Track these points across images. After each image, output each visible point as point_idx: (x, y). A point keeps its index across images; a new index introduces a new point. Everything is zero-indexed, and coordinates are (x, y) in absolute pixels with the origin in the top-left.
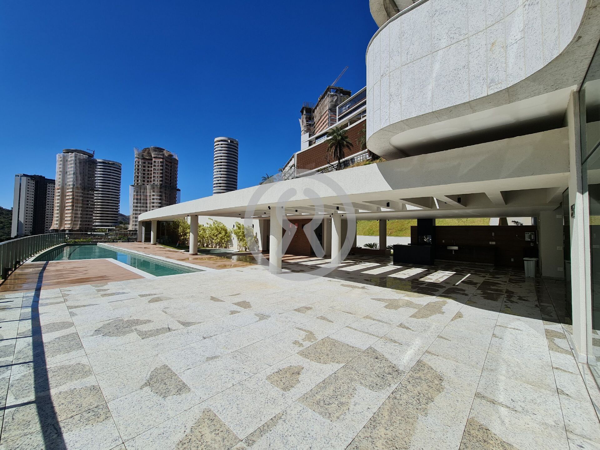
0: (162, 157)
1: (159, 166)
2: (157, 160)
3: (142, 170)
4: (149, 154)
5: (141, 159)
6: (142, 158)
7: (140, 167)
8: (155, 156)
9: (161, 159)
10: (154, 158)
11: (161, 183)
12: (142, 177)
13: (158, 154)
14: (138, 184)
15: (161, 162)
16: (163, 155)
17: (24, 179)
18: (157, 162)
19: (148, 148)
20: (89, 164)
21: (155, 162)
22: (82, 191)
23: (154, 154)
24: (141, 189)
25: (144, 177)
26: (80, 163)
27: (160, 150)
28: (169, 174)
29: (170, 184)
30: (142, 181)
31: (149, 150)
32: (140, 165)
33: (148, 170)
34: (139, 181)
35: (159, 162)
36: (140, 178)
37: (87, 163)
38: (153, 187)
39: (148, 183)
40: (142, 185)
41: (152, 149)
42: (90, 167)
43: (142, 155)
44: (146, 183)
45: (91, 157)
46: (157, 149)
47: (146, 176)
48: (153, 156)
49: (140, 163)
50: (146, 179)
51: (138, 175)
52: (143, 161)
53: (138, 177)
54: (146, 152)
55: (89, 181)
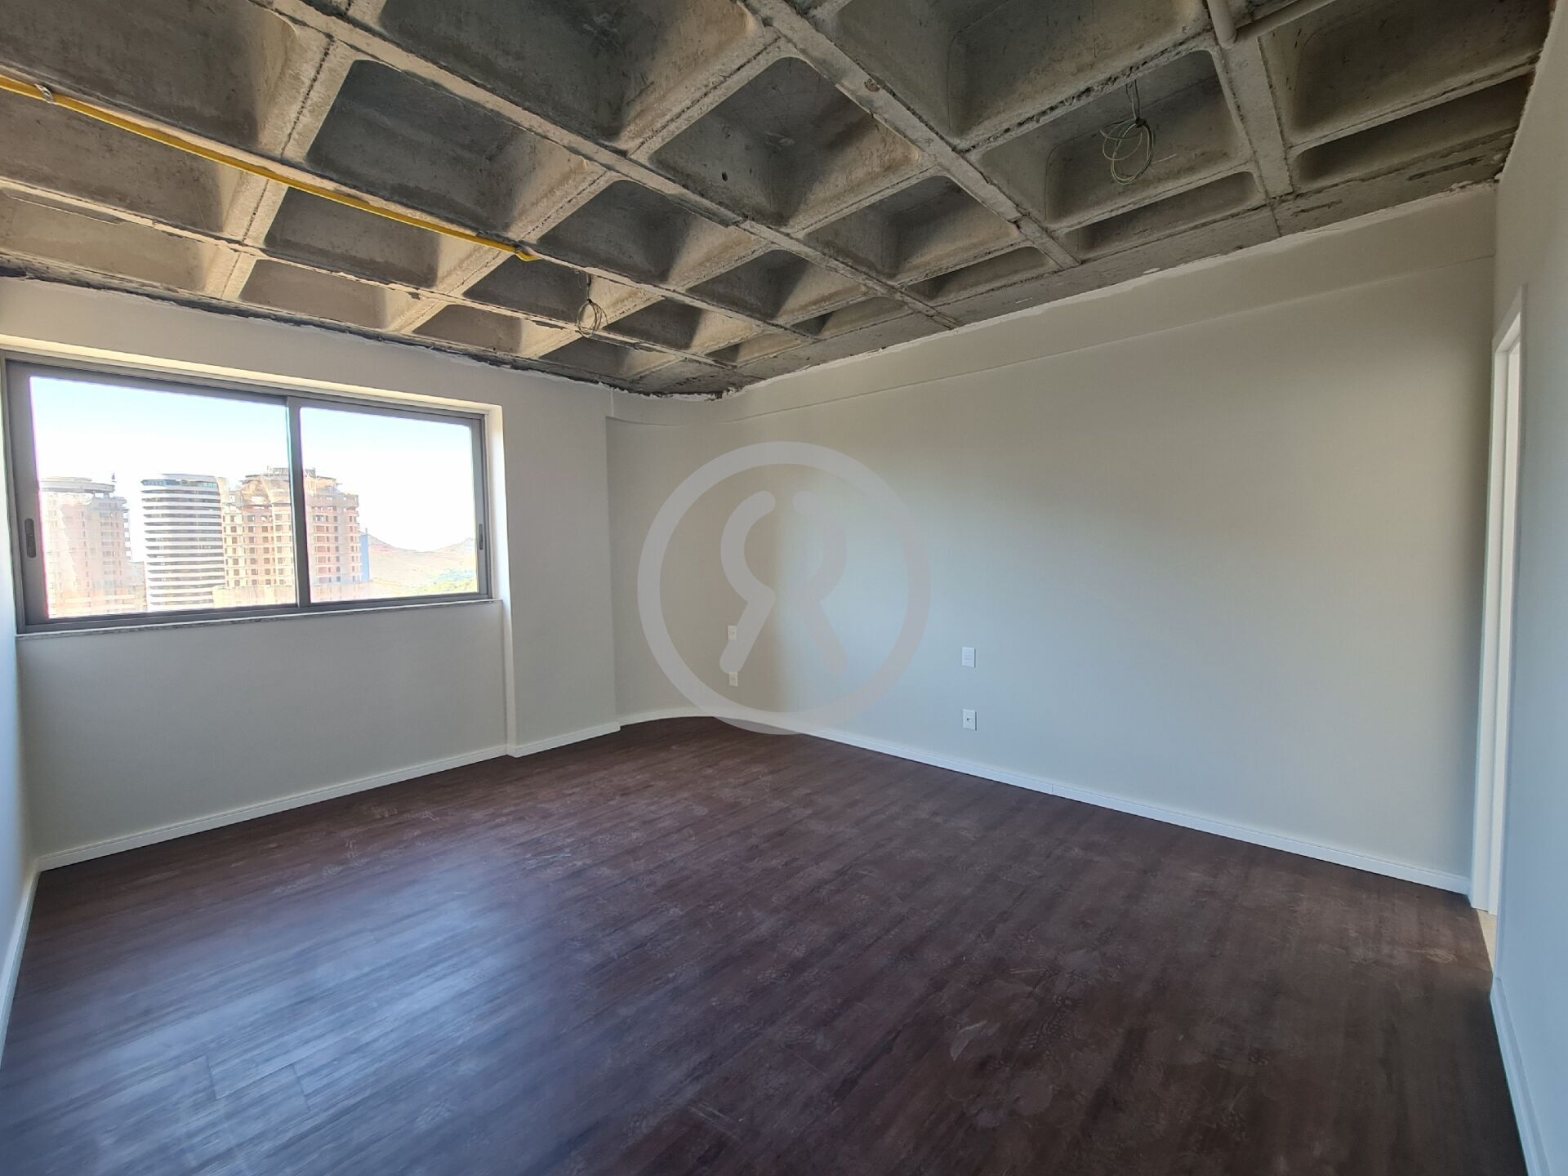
2: (284, 511)
3: (247, 540)
4: (260, 492)
5: (240, 508)
6: (242, 504)
7: (239, 531)
8: (277, 499)
10: (276, 505)
12: (248, 561)
14: (237, 583)
19: (255, 476)
20: (101, 515)
21: (278, 517)
22: (89, 599)
23: (276, 495)
25: (253, 561)
26: (67, 519)
28: (332, 540)
29: (338, 569)
30: (250, 572)
31: (259, 482)
32: (240, 525)
33: (266, 540)
34: (242, 573)
36: (241, 562)
37: (95, 515)
39: (268, 577)
40: (250, 584)
41: (265, 480)
42: (106, 524)
43: (242, 495)
44: (262, 578)
45: (106, 493)
46: (279, 478)
47: (260, 556)
48: (273, 500)
49: (238, 520)
50: (261, 567)
51: (236, 556)
52: (246, 514)
53: (236, 562)
54: (252, 486)
55: (109, 563)
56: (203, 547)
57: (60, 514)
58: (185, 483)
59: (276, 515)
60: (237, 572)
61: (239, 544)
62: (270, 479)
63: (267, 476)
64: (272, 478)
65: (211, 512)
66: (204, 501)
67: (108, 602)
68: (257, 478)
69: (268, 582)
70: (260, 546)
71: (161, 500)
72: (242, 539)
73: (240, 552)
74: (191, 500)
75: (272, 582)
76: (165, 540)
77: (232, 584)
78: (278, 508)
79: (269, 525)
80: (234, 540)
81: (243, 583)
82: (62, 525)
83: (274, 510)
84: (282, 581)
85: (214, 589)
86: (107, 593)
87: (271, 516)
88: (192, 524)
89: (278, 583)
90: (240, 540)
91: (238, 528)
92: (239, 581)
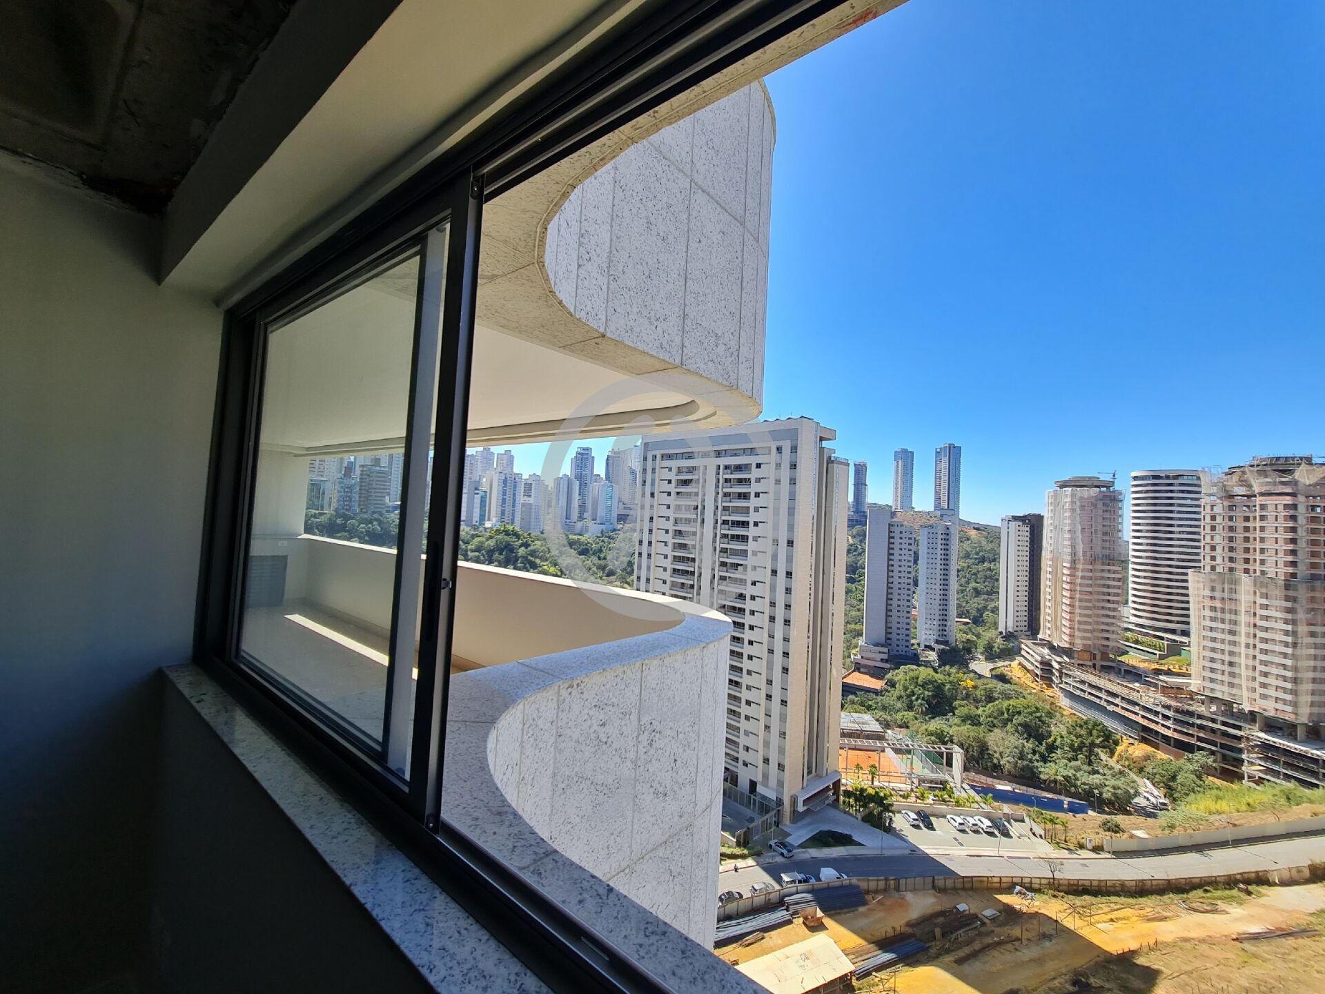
0: (1289, 490)
1: (1281, 519)
2: (1270, 501)
3: (1227, 529)
4: (1244, 483)
5: (1220, 498)
6: (1224, 494)
7: (1219, 519)
8: (1263, 490)
9: (1288, 498)
10: (1262, 494)
11: (1290, 570)
12: (1227, 549)
13: (1274, 483)
14: (1213, 568)
15: (1285, 505)
16: (1296, 483)
17: (1013, 524)
18: (1271, 508)
19: (1239, 467)
20: (1104, 504)
22: (1091, 567)
23: (1261, 484)
24: (1223, 583)
25: (1231, 549)
26: (1082, 507)
27: (1282, 467)
30: (1227, 560)
31: (1244, 473)
32: (1220, 514)
33: (1247, 529)
34: (1219, 560)
35: (1280, 508)
36: (1219, 549)
37: (1100, 504)
38: (1262, 582)
39: (1246, 566)
40: (1226, 570)
41: (1251, 471)
42: (1107, 511)
43: (1224, 486)
44: (1240, 566)
45: (1108, 487)
46: (1268, 468)
47: (1239, 544)
48: (1257, 489)
49: (1218, 509)
50: (1240, 555)
51: (1213, 543)
52: (1227, 503)
53: (1213, 548)
54: (1235, 478)
55: (1106, 541)
56: (1180, 533)
57: (1078, 504)
58: (1168, 477)
59: (1261, 505)
60: (1213, 558)
61: (1217, 532)
62: (1256, 469)
63: (1252, 466)
64: (1259, 468)
65: (1189, 502)
66: (1183, 492)
67: (1103, 571)
68: (1242, 469)
69: (1246, 571)
70: (1240, 535)
71: (1147, 492)
72: (1221, 526)
73: (1218, 539)
74: (1171, 491)
75: (1251, 572)
76: (1147, 524)
77: (1208, 569)
78: (1261, 498)
79: (1251, 515)
80: (1213, 528)
81: (1219, 569)
82: (1078, 511)
83: (1259, 500)
84: (1263, 573)
85: (1189, 571)
86: (1103, 564)
87: (1255, 506)
88: (1171, 512)
89: (1258, 573)
90: (1219, 529)
91: (1218, 517)
92: (1215, 567)
